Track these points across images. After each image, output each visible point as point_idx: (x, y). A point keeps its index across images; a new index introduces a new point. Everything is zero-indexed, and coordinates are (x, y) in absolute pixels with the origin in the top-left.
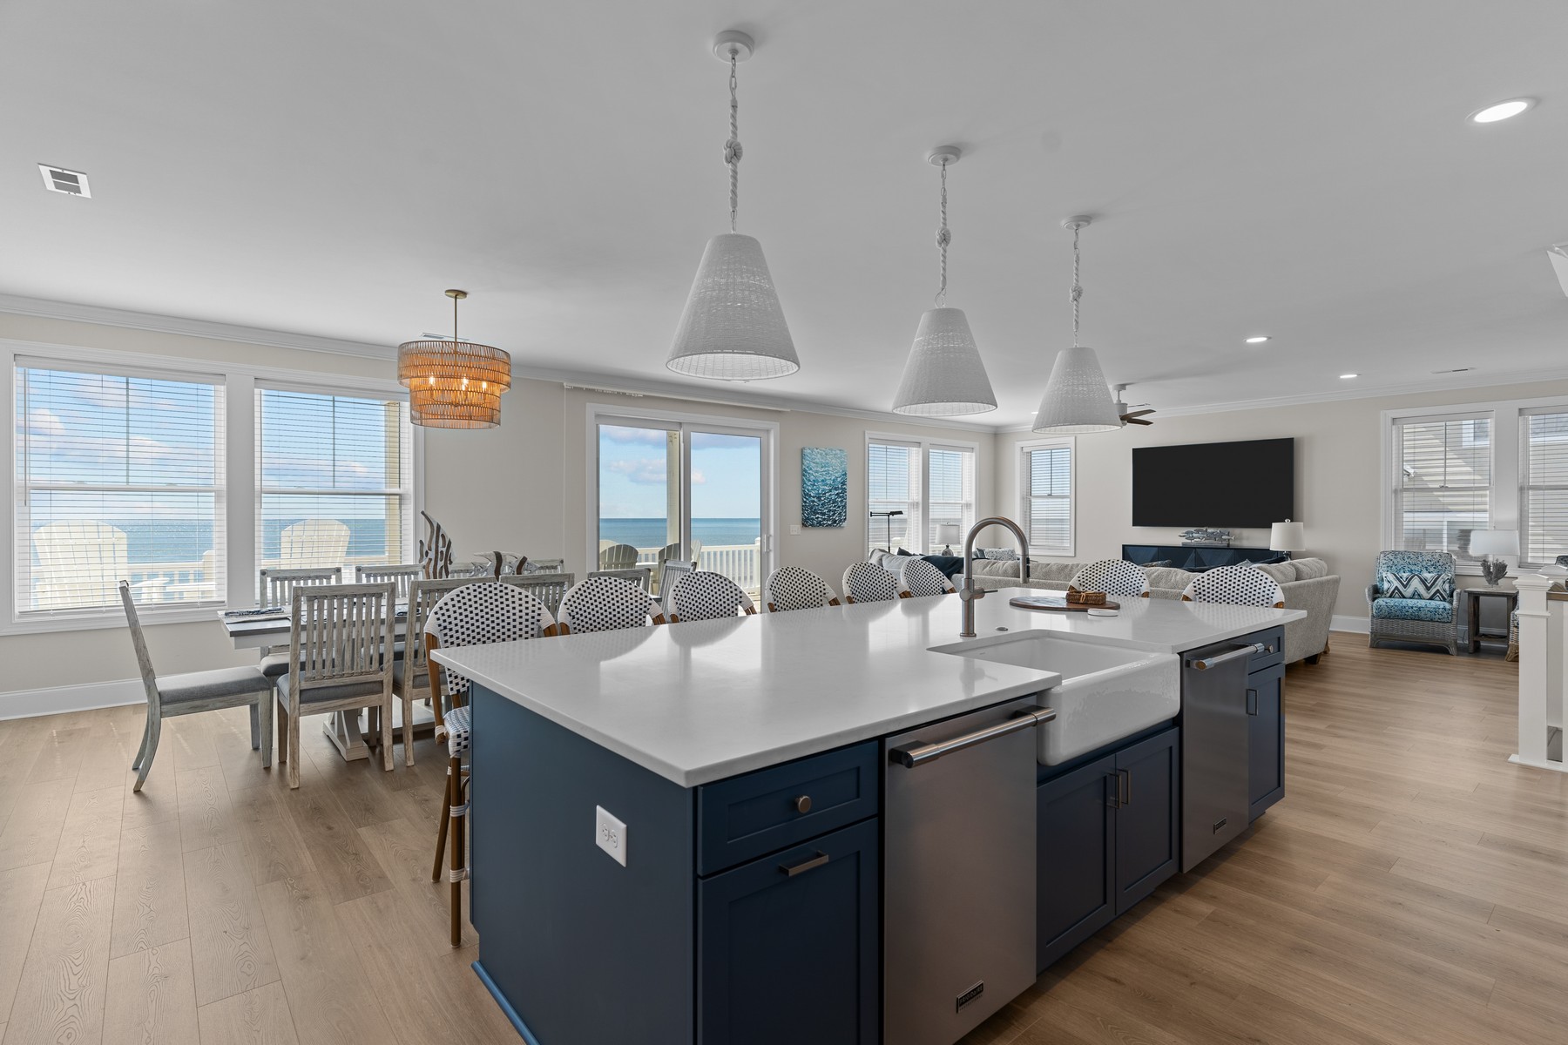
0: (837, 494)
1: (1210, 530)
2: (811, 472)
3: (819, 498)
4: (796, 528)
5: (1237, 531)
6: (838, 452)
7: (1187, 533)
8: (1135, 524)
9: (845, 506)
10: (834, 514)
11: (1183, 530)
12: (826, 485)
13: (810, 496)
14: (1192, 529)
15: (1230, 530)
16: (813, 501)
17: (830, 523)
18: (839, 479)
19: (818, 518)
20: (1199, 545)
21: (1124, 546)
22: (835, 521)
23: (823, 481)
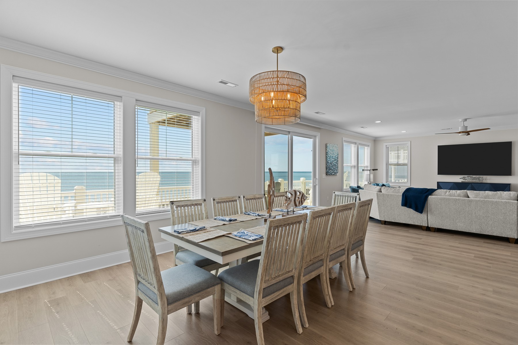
0: (336, 162)
1: (474, 176)
2: (329, 153)
3: (331, 164)
4: (324, 175)
5: (484, 177)
6: (336, 145)
7: (464, 177)
8: (439, 174)
9: (338, 167)
10: (335, 170)
11: (462, 176)
12: (333, 158)
13: (329, 163)
14: (466, 176)
15: (481, 176)
16: (330, 165)
17: (334, 173)
18: (336, 156)
19: (331, 172)
20: (469, 182)
21: (438, 182)
22: (335, 173)
23: (332, 157)
